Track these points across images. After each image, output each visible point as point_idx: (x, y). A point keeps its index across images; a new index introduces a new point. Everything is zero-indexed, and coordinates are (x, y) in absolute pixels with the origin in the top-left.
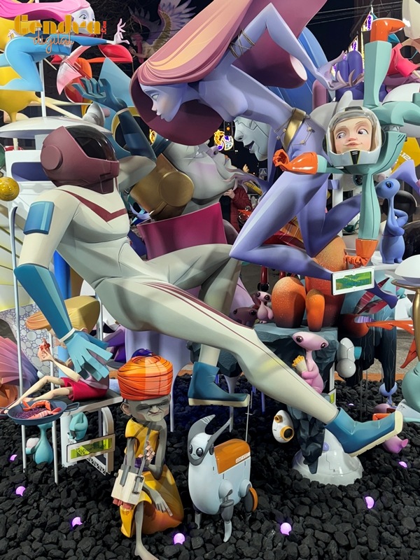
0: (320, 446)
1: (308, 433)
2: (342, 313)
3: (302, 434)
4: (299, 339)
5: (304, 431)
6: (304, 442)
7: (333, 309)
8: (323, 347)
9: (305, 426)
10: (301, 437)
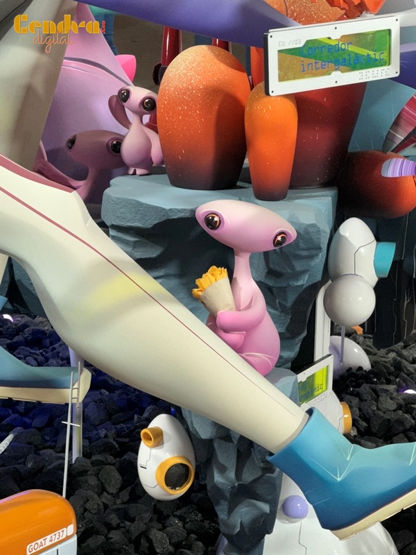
0: (266, 508)
1: (232, 475)
2: (351, 149)
3: (218, 478)
4: (212, 222)
5: (223, 470)
6: (224, 498)
7: (322, 140)
8: (279, 243)
9: (227, 456)
10: (215, 487)
